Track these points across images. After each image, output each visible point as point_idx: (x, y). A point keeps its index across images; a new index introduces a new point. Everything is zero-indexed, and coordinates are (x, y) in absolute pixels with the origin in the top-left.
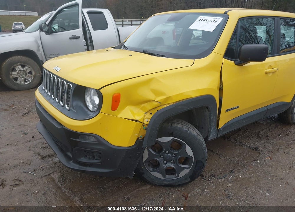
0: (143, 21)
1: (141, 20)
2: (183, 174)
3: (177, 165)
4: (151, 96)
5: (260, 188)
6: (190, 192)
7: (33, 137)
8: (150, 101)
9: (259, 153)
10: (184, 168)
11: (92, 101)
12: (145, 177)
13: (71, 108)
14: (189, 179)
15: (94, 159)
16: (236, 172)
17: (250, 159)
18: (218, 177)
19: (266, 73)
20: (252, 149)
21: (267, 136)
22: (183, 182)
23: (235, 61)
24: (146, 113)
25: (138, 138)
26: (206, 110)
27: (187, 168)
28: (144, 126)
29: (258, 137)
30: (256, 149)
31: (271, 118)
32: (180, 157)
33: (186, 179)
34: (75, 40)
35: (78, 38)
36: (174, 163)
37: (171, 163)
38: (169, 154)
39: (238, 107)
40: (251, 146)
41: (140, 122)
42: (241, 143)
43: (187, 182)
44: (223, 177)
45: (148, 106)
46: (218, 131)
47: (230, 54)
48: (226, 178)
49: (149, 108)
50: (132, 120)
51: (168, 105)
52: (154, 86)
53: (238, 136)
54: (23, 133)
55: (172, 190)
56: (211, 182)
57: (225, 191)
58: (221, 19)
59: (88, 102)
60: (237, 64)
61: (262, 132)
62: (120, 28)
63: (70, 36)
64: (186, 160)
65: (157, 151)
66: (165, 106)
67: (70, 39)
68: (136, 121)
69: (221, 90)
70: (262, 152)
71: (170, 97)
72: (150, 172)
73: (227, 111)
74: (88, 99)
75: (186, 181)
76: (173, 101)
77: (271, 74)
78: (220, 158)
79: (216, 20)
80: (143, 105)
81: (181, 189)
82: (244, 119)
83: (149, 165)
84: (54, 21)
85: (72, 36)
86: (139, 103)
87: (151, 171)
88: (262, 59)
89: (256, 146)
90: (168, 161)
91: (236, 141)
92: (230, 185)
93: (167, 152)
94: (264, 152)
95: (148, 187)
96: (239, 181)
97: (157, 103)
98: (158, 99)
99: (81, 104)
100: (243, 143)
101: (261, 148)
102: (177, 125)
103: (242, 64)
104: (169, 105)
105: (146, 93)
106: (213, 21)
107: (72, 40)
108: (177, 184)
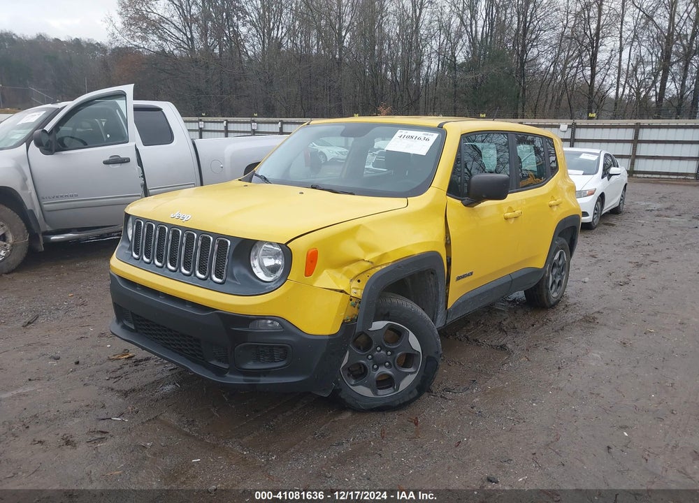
0: (205, 122)
1: (201, 120)
2: (406, 383)
3: (396, 369)
4: (359, 253)
5: (523, 399)
6: (419, 415)
7: (77, 363)
8: (357, 260)
9: (510, 353)
10: (407, 374)
11: (261, 265)
12: (342, 397)
13: (228, 279)
14: (416, 392)
15: (273, 361)
16: (481, 382)
17: (498, 363)
18: (456, 391)
19: (506, 219)
20: (497, 349)
21: (514, 328)
22: (407, 399)
23: (462, 200)
24: (351, 280)
25: (344, 321)
26: (431, 275)
27: (412, 373)
28: (351, 300)
29: (501, 330)
30: (503, 347)
31: (514, 301)
32: (399, 354)
33: (411, 392)
34: (117, 166)
35: (127, 161)
36: (390, 366)
37: (386, 367)
38: (382, 352)
39: (471, 273)
40: (493, 343)
41: (346, 293)
42: (476, 341)
43: (413, 398)
44: (464, 391)
45: (355, 269)
46: (447, 313)
47: (454, 190)
48: (468, 392)
49: (357, 272)
50: (336, 290)
51: (383, 267)
52: (362, 237)
53: (468, 331)
54: (50, 358)
55: (390, 415)
56: (446, 399)
57: (472, 408)
58: (436, 135)
59: (255, 267)
60: (466, 205)
61: (504, 323)
62: (198, 141)
63: (107, 158)
64: (409, 359)
65: (362, 348)
66: (379, 269)
67: (106, 163)
68: (342, 291)
69: (448, 244)
70: (512, 351)
71: (386, 253)
72: (351, 387)
73: (459, 278)
74: (255, 263)
75: (412, 396)
76: (390, 260)
77: (513, 220)
78: (449, 365)
79: (427, 137)
80: (346, 268)
81: (403, 412)
82: (481, 294)
83: (349, 375)
84: (63, 126)
85: (111, 157)
86: (341, 264)
87: (352, 385)
88: (501, 196)
89: (502, 343)
90: (380, 364)
91: (467, 338)
92: (477, 399)
93: (379, 349)
94: (516, 352)
95: (347, 415)
96: (489, 393)
97: (368, 264)
98: (370, 257)
99: (245, 271)
100: (480, 341)
101: (509, 346)
102: (394, 300)
103: (472, 205)
104: (385, 267)
105: (351, 249)
106: (422, 139)
107: (110, 165)
108: (397, 403)
